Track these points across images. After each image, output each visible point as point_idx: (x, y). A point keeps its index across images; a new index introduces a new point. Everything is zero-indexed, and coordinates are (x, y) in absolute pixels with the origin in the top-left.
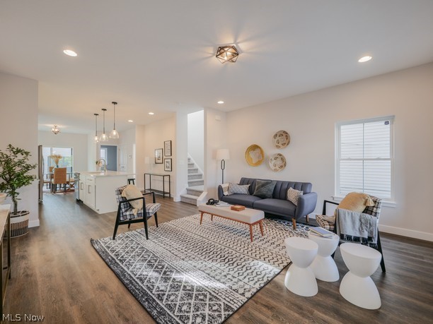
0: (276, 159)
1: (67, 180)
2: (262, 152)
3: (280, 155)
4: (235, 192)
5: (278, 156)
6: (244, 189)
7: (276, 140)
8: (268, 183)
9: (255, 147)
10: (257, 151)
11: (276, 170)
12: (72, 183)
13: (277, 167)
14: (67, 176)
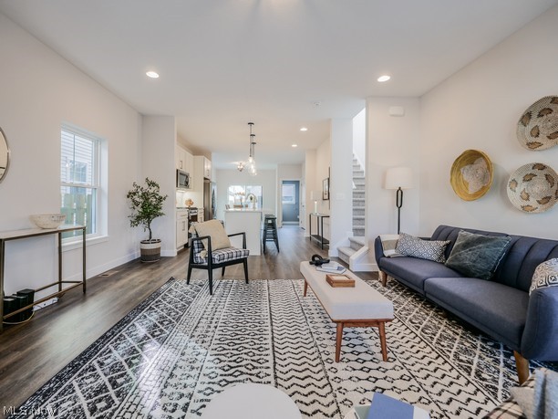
0: (529, 178)
2: (489, 166)
3: (541, 167)
4: (409, 252)
5: (536, 171)
6: (432, 250)
7: (529, 127)
8: (484, 238)
9: (472, 157)
10: (480, 164)
11: (526, 209)
13: (533, 202)
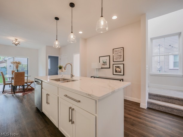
1: (26, 81)
12: (29, 84)
14: (26, 78)
